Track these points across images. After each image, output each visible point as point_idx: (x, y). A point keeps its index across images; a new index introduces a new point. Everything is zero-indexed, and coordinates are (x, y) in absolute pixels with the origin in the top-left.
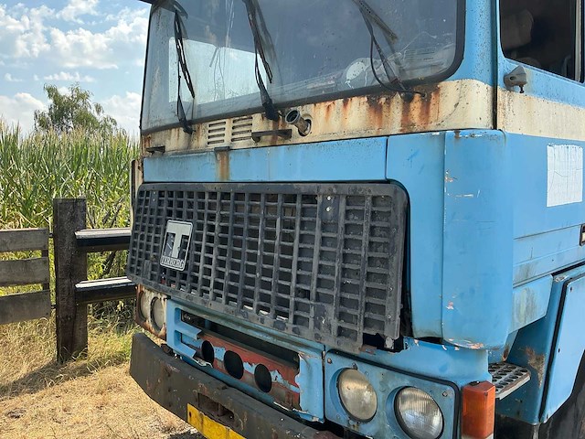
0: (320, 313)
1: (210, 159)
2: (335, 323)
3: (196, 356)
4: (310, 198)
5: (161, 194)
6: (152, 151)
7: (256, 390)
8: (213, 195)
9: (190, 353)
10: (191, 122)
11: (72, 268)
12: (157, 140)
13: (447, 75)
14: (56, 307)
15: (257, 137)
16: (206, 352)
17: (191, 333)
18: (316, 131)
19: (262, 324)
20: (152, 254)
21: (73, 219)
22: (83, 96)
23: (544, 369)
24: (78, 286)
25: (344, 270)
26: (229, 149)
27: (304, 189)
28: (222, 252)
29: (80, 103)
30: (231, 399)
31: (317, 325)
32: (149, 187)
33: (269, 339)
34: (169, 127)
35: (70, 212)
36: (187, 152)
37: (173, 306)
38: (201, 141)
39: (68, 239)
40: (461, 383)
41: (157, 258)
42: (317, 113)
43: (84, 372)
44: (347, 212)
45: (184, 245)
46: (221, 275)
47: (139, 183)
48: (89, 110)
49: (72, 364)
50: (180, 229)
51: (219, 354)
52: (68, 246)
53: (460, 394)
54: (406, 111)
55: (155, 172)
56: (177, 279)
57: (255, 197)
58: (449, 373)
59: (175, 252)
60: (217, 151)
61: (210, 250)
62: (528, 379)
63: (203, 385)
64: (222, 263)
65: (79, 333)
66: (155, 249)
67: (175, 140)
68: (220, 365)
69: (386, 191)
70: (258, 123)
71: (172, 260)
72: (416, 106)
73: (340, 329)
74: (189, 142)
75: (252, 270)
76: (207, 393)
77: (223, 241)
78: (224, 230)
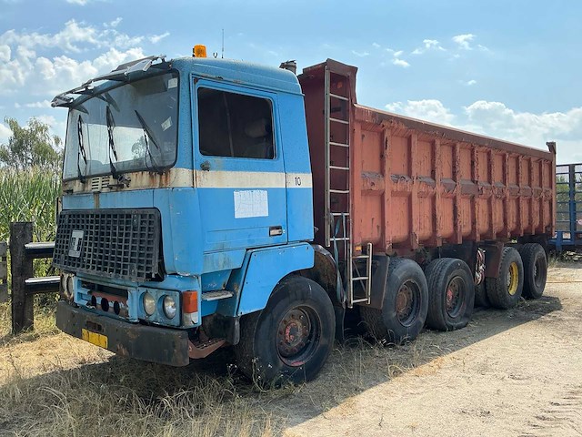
0: (132, 268)
1: (91, 197)
2: (136, 270)
3: (88, 304)
4: (129, 216)
5: (70, 216)
6: (68, 191)
7: (114, 315)
8: (92, 216)
9: (85, 303)
10: (85, 177)
11: (23, 269)
12: (70, 186)
13: (172, 166)
14: (12, 296)
15: (110, 187)
16: (93, 302)
17: (85, 291)
18: (132, 184)
19: (115, 281)
20: (65, 250)
21: (24, 236)
22: (41, 129)
23: (239, 292)
24: (27, 281)
25: (140, 247)
26: (99, 192)
27: (126, 212)
28: (96, 245)
29: (39, 135)
30: (101, 321)
31: (131, 273)
32: (64, 213)
33: (117, 286)
34: (75, 179)
35: (22, 231)
36: (83, 193)
37: (77, 279)
38: (89, 188)
39: (20, 250)
40: (182, 291)
41: (67, 252)
42: (133, 176)
43: (31, 339)
44: (142, 222)
45: (80, 243)
46: (95, 256)
47: (60, 210)
48: (47, 141)
49: (22, 335)
50: (78, 234)
51: (99, 301)
52: (20, 254)
53: (182, 296)
54: (161, 178)
55: (68, 204)
56: (76, 262)
57: (109, 216)
58: (179, 287)
59: (76, 248)
60: (94, 193)
61: (90, 244)
62: (231, 295)
63: (89, 317)
64: (95, 251)
65: (27, 314)
66: (67, 247)
67: (77, 187)
68: (99, 307)
69: (152, 212)
70: (112, 181)
71: (74, 253)
72: (164, 176)
73: (139, 273)
74: (84, 187)
75: (107, 252)
76: (91, 320)
77: (96, 239)
78: (97, 233)
